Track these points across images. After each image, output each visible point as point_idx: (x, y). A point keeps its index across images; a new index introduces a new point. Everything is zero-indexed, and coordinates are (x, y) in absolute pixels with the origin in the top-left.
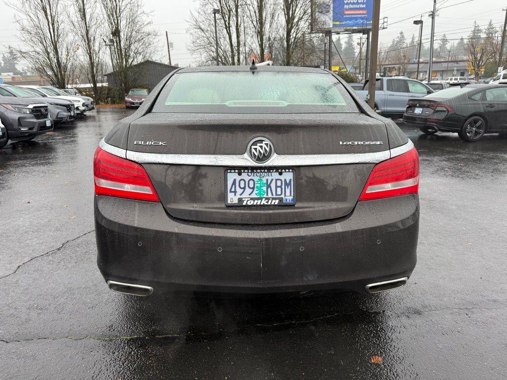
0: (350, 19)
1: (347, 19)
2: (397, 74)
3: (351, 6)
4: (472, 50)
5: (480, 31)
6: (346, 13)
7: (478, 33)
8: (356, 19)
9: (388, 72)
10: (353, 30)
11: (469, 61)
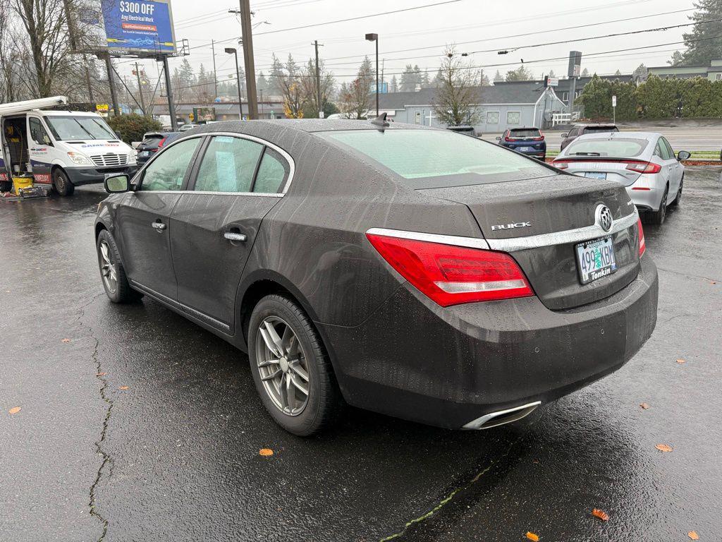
0: (135, 36)
1: (129, 36)
2: (213, 118)
3: (132, 18)
4: (286, 90)
5: (280, 66)
6: (126, 27)
7: (279, 68)
8: (143, 37)
9: (200, 114)
10: (142, 52)
11: (284, 103)
